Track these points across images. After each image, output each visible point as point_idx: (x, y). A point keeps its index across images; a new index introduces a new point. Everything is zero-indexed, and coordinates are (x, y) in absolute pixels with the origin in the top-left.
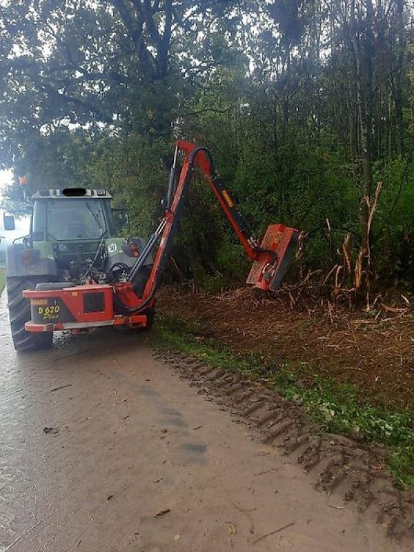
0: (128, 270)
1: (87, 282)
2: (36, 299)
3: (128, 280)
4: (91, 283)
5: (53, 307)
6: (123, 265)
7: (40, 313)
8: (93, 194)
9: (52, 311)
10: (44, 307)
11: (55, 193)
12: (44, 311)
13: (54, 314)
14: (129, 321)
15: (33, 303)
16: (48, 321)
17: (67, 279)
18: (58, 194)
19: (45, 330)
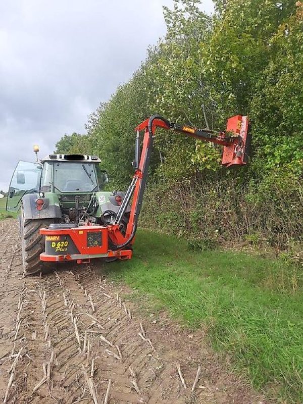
0: (114, 215)
1: (86, 223)
2: (49, 235)
3: (116, 223)
4: (88, 224)
5: (63, 243)
6: (111, 211)
7: (53, 246)
8: (88, 158)
9: (62, 246)
10: (57, 242)
11: (61, 158)
12: (56, 245)
13: (64, 247)
14: (119, 254)
15: (48, 239)
16: (59, 253)
17: (67, 221)
18: (63, 158)
19: (57, 260)
